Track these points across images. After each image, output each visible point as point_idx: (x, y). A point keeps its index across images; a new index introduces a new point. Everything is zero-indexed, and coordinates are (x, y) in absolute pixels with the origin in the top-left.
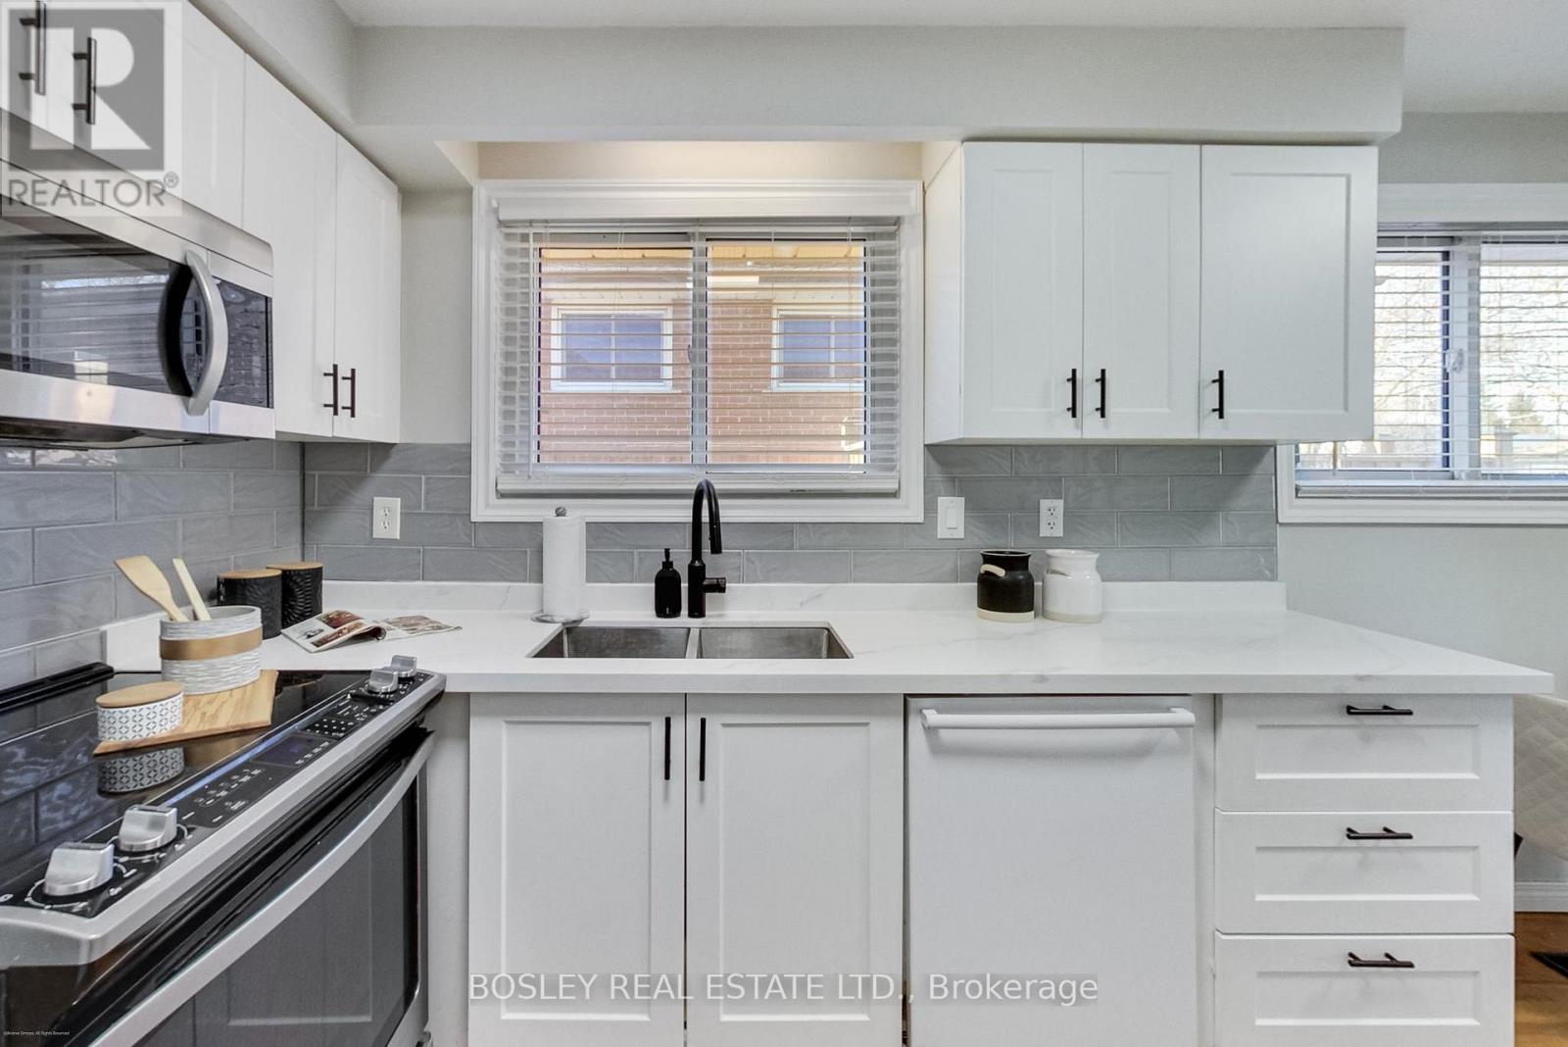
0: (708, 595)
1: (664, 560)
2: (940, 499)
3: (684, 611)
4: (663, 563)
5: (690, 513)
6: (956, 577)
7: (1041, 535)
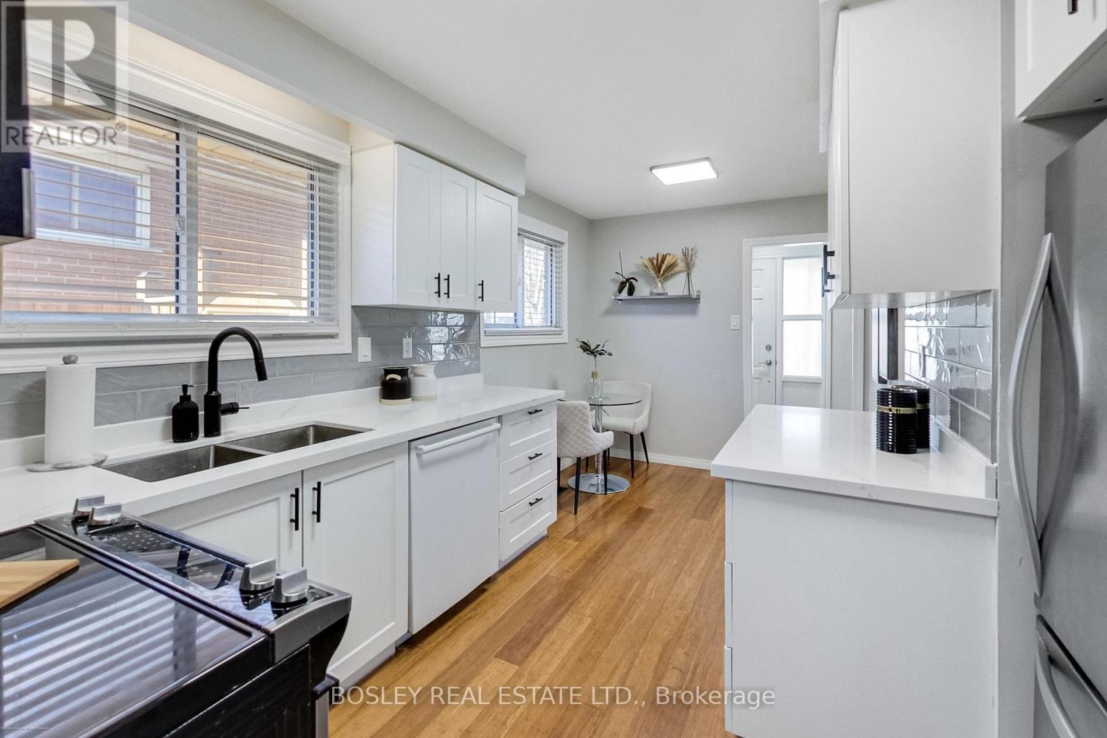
0: (223, 417)
1: (182, 394)
2: (359, 338)
3: (201, 433)
4: (181, 397)
5: (207, 354)
6: (366, 384)
7: (404, 357)
